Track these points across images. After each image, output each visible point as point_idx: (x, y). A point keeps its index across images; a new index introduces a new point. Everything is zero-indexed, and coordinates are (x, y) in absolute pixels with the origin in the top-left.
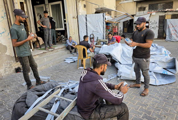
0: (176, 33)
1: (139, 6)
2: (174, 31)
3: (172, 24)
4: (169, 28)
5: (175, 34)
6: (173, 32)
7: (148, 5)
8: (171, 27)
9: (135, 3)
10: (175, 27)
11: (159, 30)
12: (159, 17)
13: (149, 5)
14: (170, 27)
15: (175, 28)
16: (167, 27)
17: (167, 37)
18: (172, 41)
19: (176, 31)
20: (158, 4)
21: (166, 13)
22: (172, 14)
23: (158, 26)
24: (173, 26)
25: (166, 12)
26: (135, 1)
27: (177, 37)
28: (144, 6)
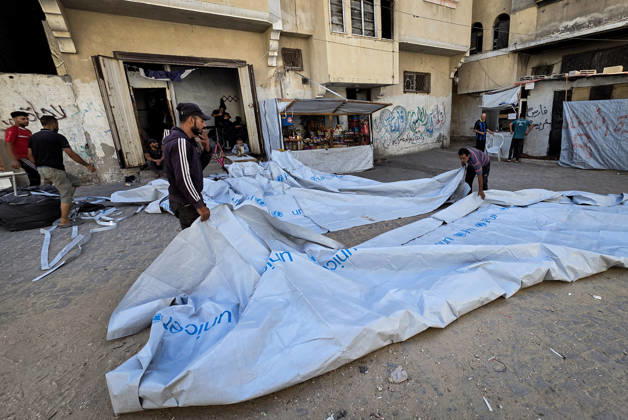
0: (589, 145)
1: (535, 62)
2: (584, 137)
3: (577, 118)
5: (586, 145)
6: (578, 141)
7: (560, 59)
8: (576, 124)
9: (517, 55)
10: (586, 125)
11: (551, 132)
12: (552, 94)
13: (564, 57)
14: (570, 127)
15: (588, 129)
17: (563, 153)
18: (573, 165)
19: (589, 137)
20: (593, 52)
21: (575, 84)
22: (593, 85)
23: (550, 121)
24: (580, 123)
26: (514, 52)
27: (591, 155)
28: (548, 61)
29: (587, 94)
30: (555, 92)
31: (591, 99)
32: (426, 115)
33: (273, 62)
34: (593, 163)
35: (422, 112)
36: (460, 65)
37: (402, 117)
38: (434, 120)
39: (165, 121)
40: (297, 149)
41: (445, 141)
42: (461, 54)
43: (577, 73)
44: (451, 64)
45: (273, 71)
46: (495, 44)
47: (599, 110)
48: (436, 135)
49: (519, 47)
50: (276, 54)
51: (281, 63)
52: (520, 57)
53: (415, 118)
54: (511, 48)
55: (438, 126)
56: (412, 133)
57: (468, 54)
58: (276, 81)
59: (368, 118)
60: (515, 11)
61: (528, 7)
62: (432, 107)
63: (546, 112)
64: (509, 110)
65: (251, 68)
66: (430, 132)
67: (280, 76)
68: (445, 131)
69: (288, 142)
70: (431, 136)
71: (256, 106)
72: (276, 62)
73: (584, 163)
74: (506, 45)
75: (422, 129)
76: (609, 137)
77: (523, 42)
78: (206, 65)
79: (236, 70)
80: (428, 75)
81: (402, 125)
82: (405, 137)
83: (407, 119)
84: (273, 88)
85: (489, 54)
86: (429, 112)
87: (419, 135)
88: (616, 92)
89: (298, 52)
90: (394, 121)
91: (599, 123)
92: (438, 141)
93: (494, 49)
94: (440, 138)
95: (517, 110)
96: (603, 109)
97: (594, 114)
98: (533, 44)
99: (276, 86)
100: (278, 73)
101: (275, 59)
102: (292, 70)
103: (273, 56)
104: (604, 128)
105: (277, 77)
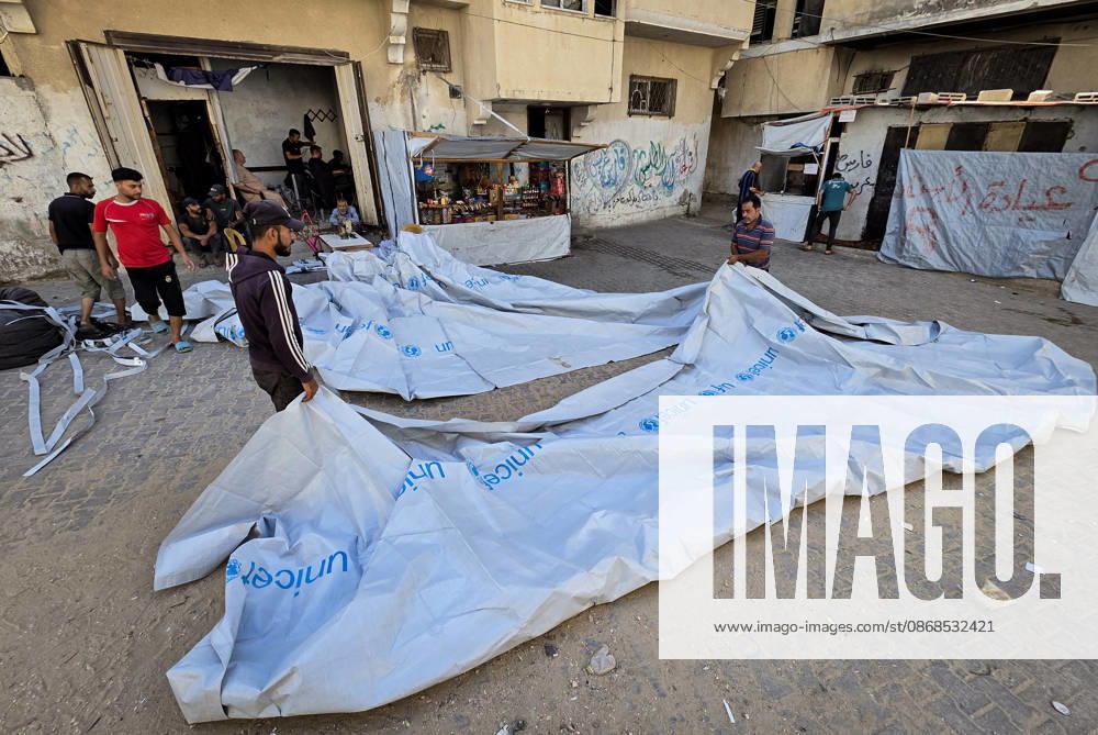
0: (933, 228)
1: (861, 66)
2: (927, 215)
3: (920, 179)
4: (901, 195)
5: (928, 229)
6: (915, 220)
7: (908, 63)
8: (917, 190)
9: (832, 51)
10: (932, 194)
11: (873, 200)
12: (886, 132)
13: (915, 60)
14: (905, 193)
15: (935, 200)
17: (889, 239)
18: (901, 261)
19: (934, 215)
20: (966, 56)
21: (925, 117)
22: (958, 121)
23: (873, 180)
24: (924, 189)
25: (923, 108)
26: (828, 45)
27: (934, 245)
28: (884, 64)
29: (942, 136)
30: (890, 128)
31: (948, 147)
32: (663, 156)
33: (397, 56)
34: (934, 261)
35: (657, 152)
36: (730, 64)
37: (623, 161)
38: (678, 166)
39: (208, 160)
40: (442, 223)
41: (692, 205)
42: (733, 44)
43: (932, 97)
44: (714, 61)
45: (398, 71)
46: (796, 26)
47: (959, 168)
48: (678, 192)
49: (838, 37)
50: (402, 40)
51: (411, 57)
52: (837, 54)
53: (645, 161)
54: (824, 37)
55: (682, 177)
56: (637, 189)
57: (746, 46)
58: (403, 93)
59: (564, 168)
62: (677, 142)
63: (869, 164)
64: (807, 158)
65: (357, 67)
66: (668, 186)
67: (410, 82)
68: (694, 186)
69: (427, 209)
70: (670, 194)
71: (368, 138)
72: (403, 56)
73: (919, 259)
74: (815, 31)
75: (655, 181)
76: (969, 217)
77: (846, 26)
78: (276, 59)
79: (332, 68)
80: (673, 82)
81: (622, 174)
82: (626, 197)
83: (630, 164)
84: (397, 105)
85: (783, 45)
86: (668, 152)
87: (649, 191)
89: (442, 35)
90: (607, 168)
91: (956, 190)
92: (681, 203)
93: (794, 36)
94: (686, 198)
95: (820, 158)
96: (966, 167)
97: (951, 175)
98: (863, 32)
99: (402, 101)
100: (407, 77)
101: (401, 50)
102: (432, 70)
103: (398, 45)
104: (963, 201)
105: (407, 83)
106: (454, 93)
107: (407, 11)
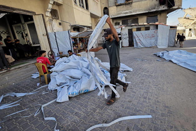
3: (137, 35)
4: (135, 38)
5: (140, 42)
6: (138, 41)
7: (121, 21)
11: (129, 40)
12: (128, 30)
15: (140, 38)
16: (134, 37)
17: (135, 45)
18: (138, 47)
19: (140, 40)
20: (128, 20)
21: (132, 27)
22: (137, 27)
23: (128, 37)
24: (138, 37)
27: (141, 44)
29: (135, 30)
34: (142, 47)
36: (98, 21)
44: (95, 21)
45: (48, 18)
47: (141, 33)
49: (113, 17)
50: (50, 11)
51: (50, 15)
52: (113, 20)
58: (49, 23)
60: (110, 7)
61: (113, 6)
63: (127, 34)
71: (47, 35)
73: (140, 47)
76: (144, 40)
78: (14, 12)
79: (32, 16)
88: (142, 29)
91: (142, 36)
96: (142, 33)
97: (140, 35)
98: (116, 16)
99: (50, 26)
100: (50, 20)
101: (49, 13)
102: (55, 19)
103: (48, 11)
104: (143, 37)
105: (50, 21)
106: (60, 24)
107: (53, 3)
